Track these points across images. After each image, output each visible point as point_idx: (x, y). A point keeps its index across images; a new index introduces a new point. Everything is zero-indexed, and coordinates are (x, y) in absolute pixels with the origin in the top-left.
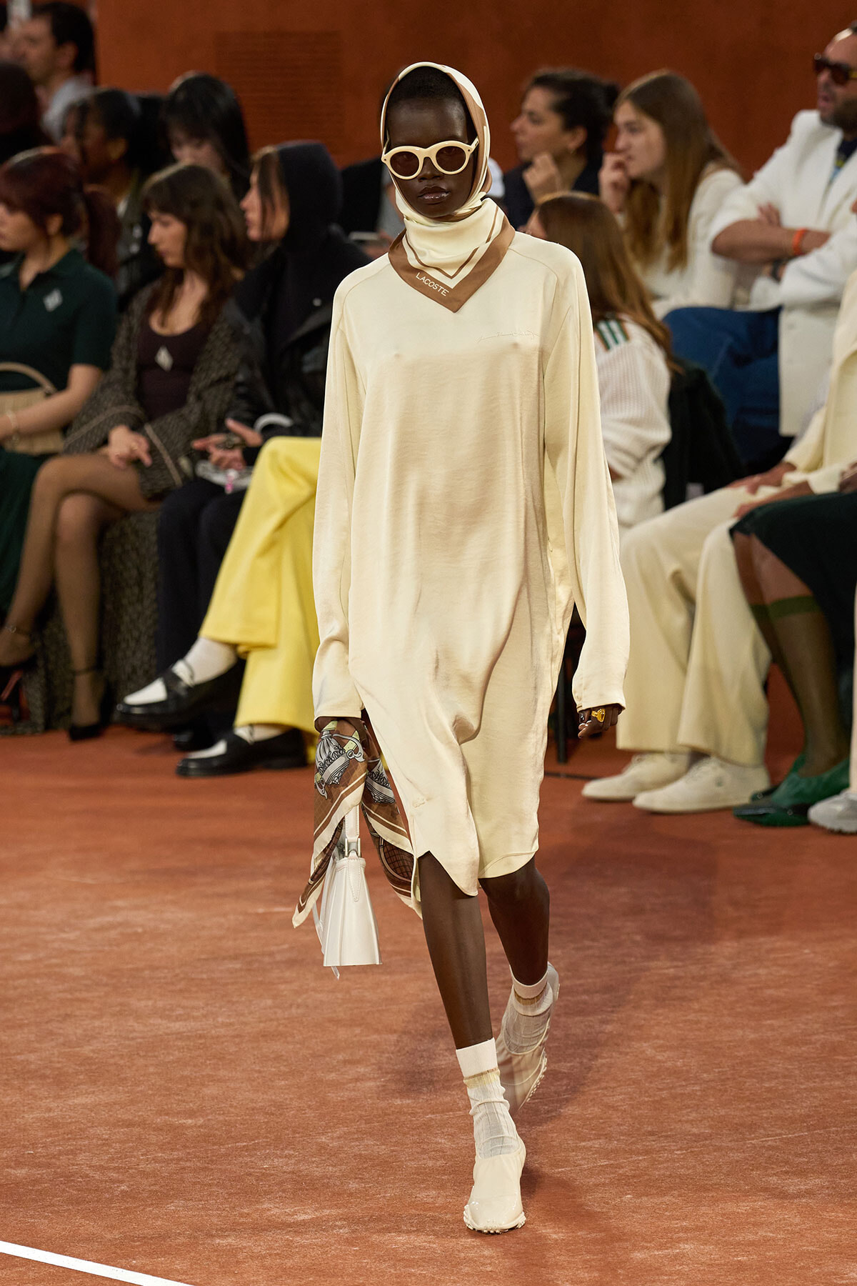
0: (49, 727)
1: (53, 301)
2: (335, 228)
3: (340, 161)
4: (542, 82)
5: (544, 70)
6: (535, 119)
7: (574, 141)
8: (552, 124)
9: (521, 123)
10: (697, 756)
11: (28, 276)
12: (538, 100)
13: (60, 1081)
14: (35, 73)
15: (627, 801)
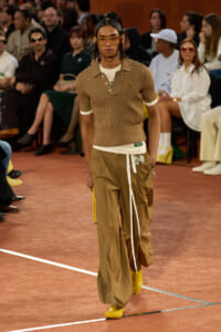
1: (80, 60)
2: (140, 46)
3: (141, 33)
4: (188, 14)
10: (218, 163)
11: (74, 55)
12: (186, 18)
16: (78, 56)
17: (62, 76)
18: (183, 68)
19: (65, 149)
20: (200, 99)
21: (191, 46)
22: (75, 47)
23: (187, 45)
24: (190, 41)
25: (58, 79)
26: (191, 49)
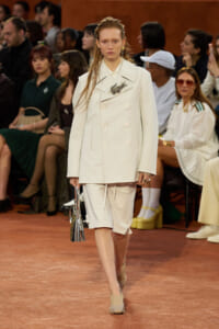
0: (40, 211)
1: (46, 90)
4: (191, 33)
5: (191, 30)
6: (187, 44)
7: (197, 51)
8: (191, 46)
9: (183, 44)
11: (39, 83)
12: (188, 38)
13: (39, 314)
14: (42, 23)
15: (205, 239)
16: (43, 84)
17: (22, 109)
18: (181, 104)
19: (27, 206)
20: (202, 144)
21: (190, 78)
22: (39, 71)
23: (185, 77)
24: (189, 71)
25: (16, 114)
26: (188, 82)
